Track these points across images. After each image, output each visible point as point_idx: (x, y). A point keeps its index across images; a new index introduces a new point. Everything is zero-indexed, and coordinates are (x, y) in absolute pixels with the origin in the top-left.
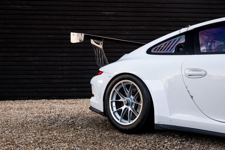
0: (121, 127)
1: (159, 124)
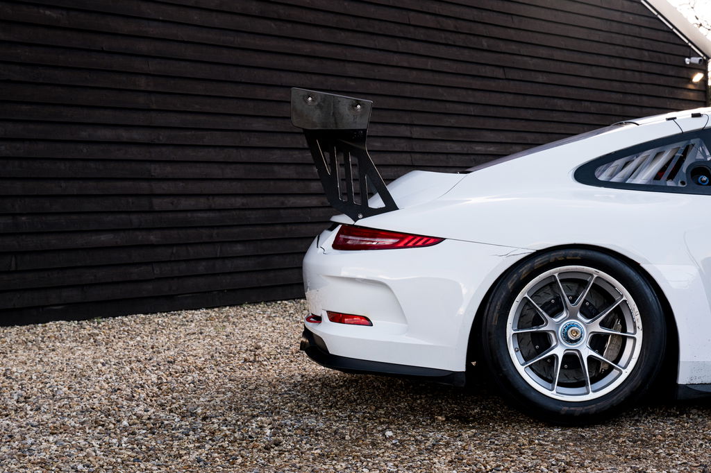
0: (566, 408)
1: (693, 384)
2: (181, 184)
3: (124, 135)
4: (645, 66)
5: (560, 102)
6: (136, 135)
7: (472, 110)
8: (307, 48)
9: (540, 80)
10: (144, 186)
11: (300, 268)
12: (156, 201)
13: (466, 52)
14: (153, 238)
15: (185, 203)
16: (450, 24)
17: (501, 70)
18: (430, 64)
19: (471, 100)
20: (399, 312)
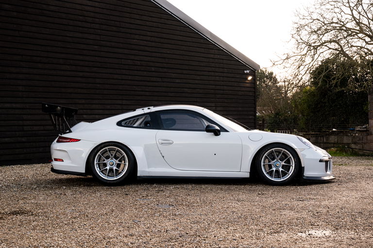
1: (141, 176)
2: (34, 122)
3: (14, 105)
4: (225, 75)
5: (186, 90)
6: (18, 106)
7: (147, 94)
8: (81, 74)
9: (177, 82)
10: (21, 123)
11: (50, 147)
12: (25, 127)
13: (145, 73)
14: (24, 139)
15: (35, 128)
16: (139, 63)
17: (160, 79)
18: (130, 77)
19: (147, 90)
20: (70, 158)
